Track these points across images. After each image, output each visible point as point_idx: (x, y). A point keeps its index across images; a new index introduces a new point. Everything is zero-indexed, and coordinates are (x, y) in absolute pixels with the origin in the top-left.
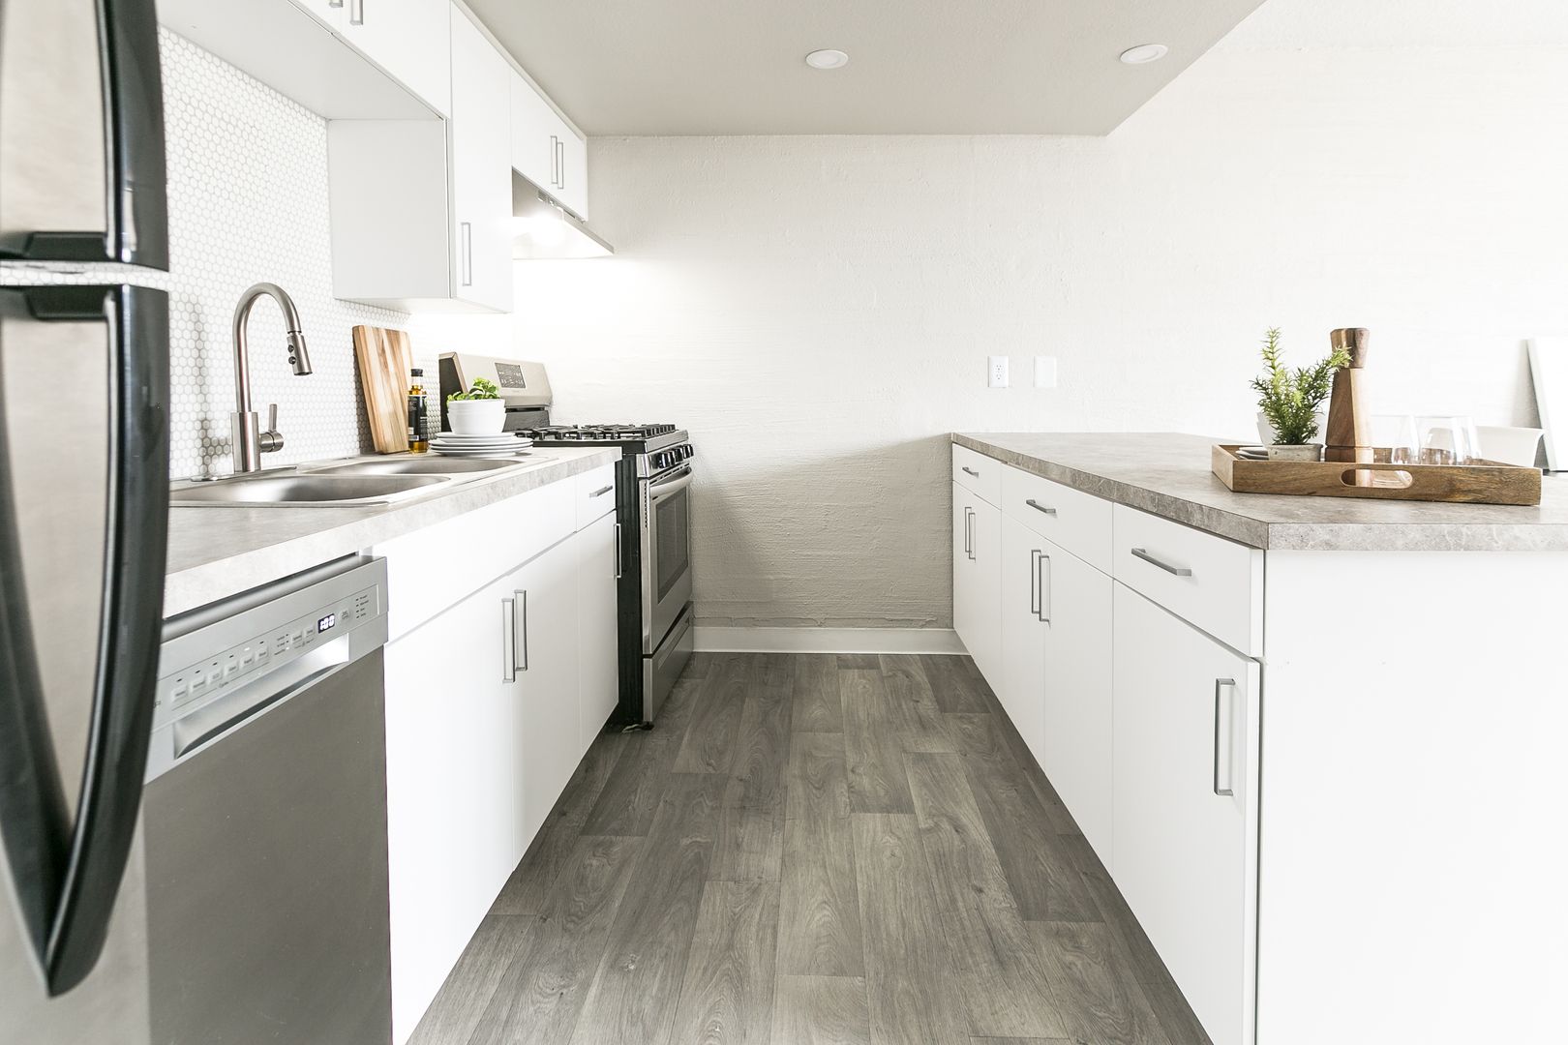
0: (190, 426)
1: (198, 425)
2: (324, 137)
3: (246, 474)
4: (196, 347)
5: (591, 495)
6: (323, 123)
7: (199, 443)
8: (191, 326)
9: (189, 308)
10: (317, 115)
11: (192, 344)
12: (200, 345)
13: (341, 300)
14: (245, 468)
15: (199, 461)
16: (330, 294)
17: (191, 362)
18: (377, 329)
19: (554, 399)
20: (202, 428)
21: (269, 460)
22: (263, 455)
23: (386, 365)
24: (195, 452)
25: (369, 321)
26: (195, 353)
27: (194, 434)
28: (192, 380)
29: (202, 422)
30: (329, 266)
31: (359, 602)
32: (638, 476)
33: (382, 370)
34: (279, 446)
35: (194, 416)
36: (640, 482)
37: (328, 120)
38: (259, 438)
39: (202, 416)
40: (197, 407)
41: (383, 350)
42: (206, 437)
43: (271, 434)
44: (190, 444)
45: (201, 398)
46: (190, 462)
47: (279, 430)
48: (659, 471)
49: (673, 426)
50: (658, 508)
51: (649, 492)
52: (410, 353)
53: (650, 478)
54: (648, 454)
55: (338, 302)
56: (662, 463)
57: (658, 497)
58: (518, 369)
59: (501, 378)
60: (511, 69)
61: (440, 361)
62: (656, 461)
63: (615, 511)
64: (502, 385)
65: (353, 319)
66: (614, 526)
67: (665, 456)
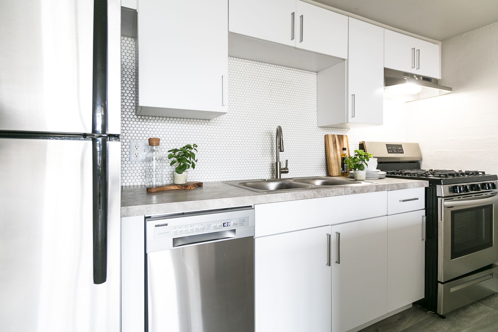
0: (269, 165)
1: (271, 165)
2: (316, 78)
3: (277, 179)
4: (271, 144)
5: (400, 201)
6: (316, 74)
7: (271, 170)
8: (270, 139)
10: (313, 72)
11: (270, 144)
12: (272, 144)
13: (320, 127)
14: (277, 177)
15: (271, 175)
16: (316, 126)
17: (270, 148)
18: (334, 135)
19: (423, 159)
20: (272, 166)
21: (284, 176)
22: (282, 175)
23: (336, 147)
24: (270, 172)
25: (330, 133)
26: (271, 146)
27: (270, 168)
29: (272, 164)
30: (316, 117)
31: (241, 221)
32: (437, 195)
33: (334, 148)
34: (287, 172)
35: (270, 163)
36: (438, 198)
37: (317, 72)
38: (281, 169)
39: (272, 163)
40: (271, 160)
41: (335, 142)
42: (273, 168)
43: (285, 169)
44: (269, 170)
45: (272, 158)
46: (269, 175)
47: (288, 167)
48: (456, 194)
49: (483, 173)
50: (453, 213)
51: (443, 204)
52: (347, 142)
53: (445, 197)
54: (444, 186)
55: (319, 128)
56: (457, 191)
57: (453, 207)
58: (401, 146)
59: (388, 150)
60: (385, 29)
61: (359, 145)
62: (453, 189)
63: (425, 210)
64: (389, 153)
65: (325, 133)
66: (423, 216)
67: (460, 187)
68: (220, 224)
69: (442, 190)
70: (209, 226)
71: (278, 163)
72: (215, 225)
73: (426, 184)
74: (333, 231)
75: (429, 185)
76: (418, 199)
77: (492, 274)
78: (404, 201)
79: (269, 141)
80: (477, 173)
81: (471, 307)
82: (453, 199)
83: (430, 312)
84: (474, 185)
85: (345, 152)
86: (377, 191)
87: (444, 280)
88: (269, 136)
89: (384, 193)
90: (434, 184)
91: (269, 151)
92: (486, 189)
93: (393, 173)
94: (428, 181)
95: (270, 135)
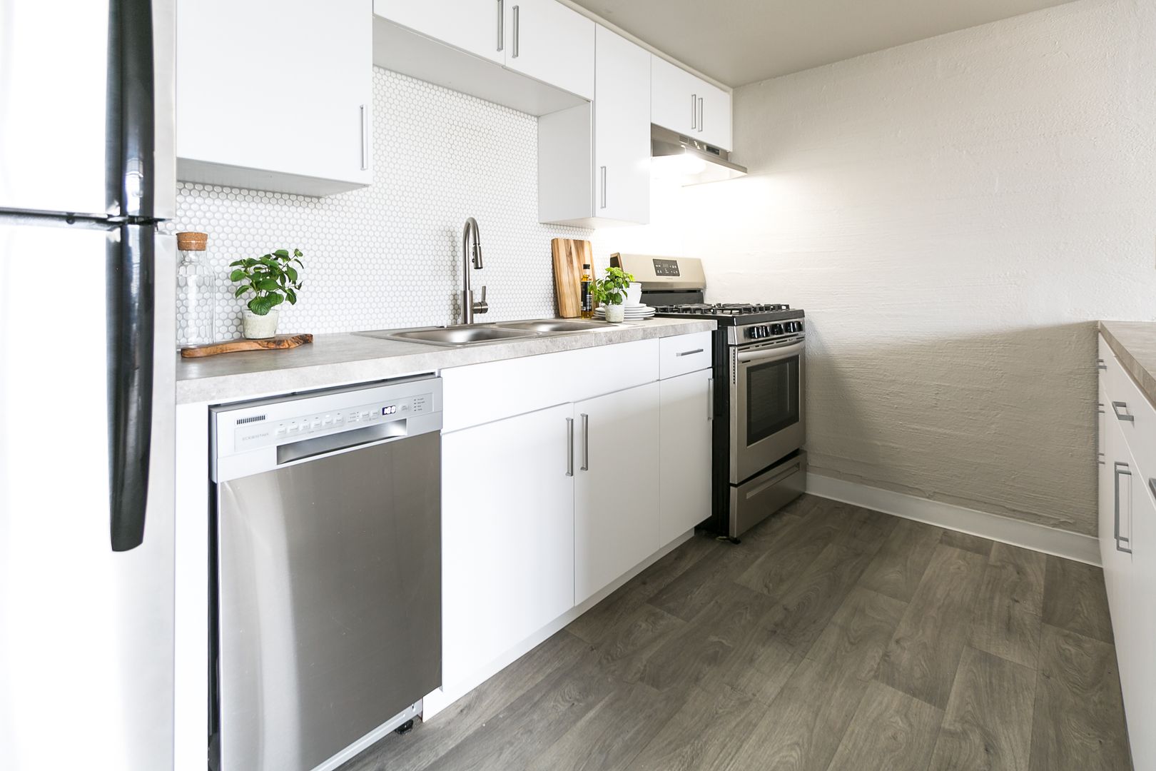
0: (447, 298)
1: (452, 297)
2: (536, 128)
3: (466, 325)
5: (678, 355)
6: (536, 119)
7: (452, 307)
8: (450, 244)
9: (449, 234)
10: (531, 115)
11: (449, 253)
12: (454, 254)
13: (544, 224)
14: (466, 322)
15: (452, 317)
16: (537, 221)
17: (449, 263)
18: (568, 240)
20: (456, 299)
21: (478, 318)
22: (474, 315)
23: (571, 262)
24: (449, 312)
25: (562, 235)
26: (451, 258)
27: (449, 302)
28: (449, 273)
29: (455, 296)
30: (537, 203)
31: (416, 402)
32: (729, 343)
33: (568, 265)
34: (486, 310)
35: (449, 293)
36: (730, 348)
37: (538, 117)
38: (473, 305)
39: (454, 292)
40: (452, 288)
41: (571, 253)
42: (458, 303)
43: (480, 304)
44: (447, 307)
45: (454, 283)
46: (447, 317)
47: (487, 301)
48: (753, 340)
49: (787, 306)
50: (750, 370)
51: (737, 356)
52: (591, 254)
53: (739, 345)
54: (738, 327)
55: (542, 225)
56: (754, 335)
57: (749, 361)
58: (675, 262)
59: (656, 269)
60: (653, 56)
61: (611, 259)
62: (749, 333)
63: (712, 369)
64: (658, 274)
65: (552, 235)
66: (709, 380)
67: (758, 329)
68: (376, 411)
69: (735, 334)
70: (353, 416)
71: (468, 291)
72: (366, 413)
73: (714, 325)
74: (576, 413)
75: (718, 327)
76: (702, 350)
77: (798, 464)
78: (683, 354)
79: (447, 248)
80: (779, 307)
81: (773, 520)
82: (749, 348)
83: (720, 537)
84: (776, 324)
85: (588, 272)
86: (645, 339)
87: (738, 479)
88: (447, 238)
89: (654, 342)
90: (724, 323)
91: (447, 268)
92: (791, 332)
93: (664, 310)
94: (716, 321)
95: (449, 235)
